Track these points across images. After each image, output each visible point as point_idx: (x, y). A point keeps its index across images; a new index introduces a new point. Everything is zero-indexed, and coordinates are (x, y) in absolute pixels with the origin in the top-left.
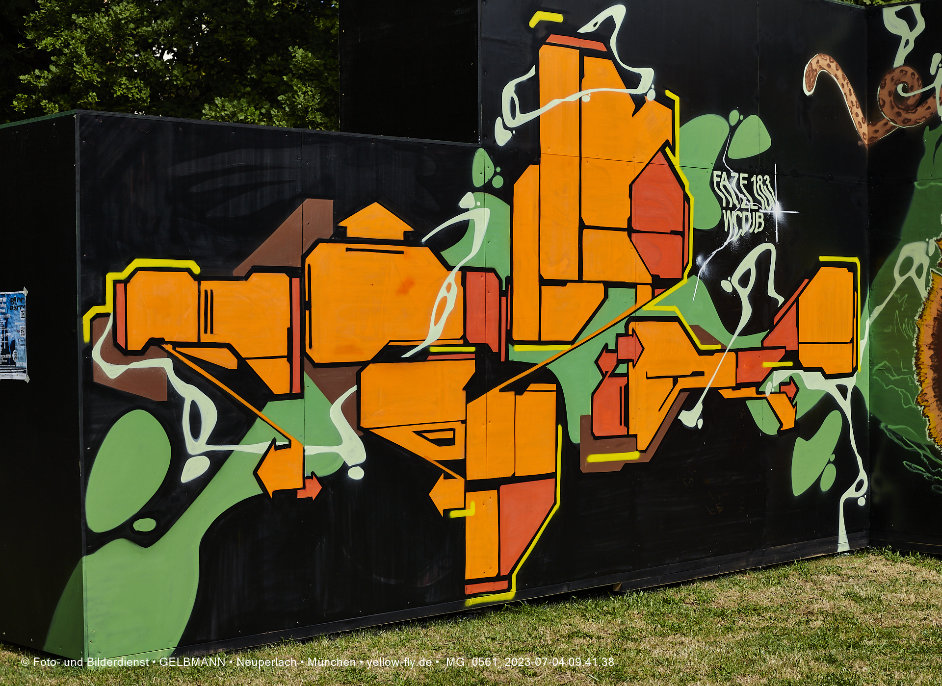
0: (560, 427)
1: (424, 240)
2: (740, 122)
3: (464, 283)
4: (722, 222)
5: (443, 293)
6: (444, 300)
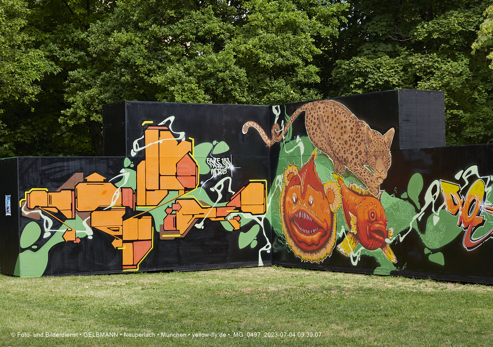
0: (153, 227)
1: (109, 181)
2: (217, 144)
3: (122, 191)
4: (210, 172)
5: (115, 194)
6: (116, 196)
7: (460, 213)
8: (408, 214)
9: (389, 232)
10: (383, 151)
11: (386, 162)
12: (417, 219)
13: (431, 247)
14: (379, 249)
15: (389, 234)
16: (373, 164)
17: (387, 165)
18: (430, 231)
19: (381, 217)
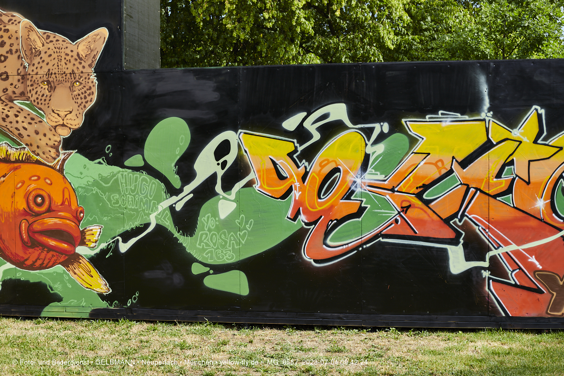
7: (296, 194)
8: (146, 196)
9: (87, 233)
10: (73, 73)
11: (83, 96)
12: (172, 208)
13: (210, 262)
14: (59, 268)
15: (88, 238)
16: (43, 98)
17: (84, 101)
18: (210, 230)
19: (63, 204)
